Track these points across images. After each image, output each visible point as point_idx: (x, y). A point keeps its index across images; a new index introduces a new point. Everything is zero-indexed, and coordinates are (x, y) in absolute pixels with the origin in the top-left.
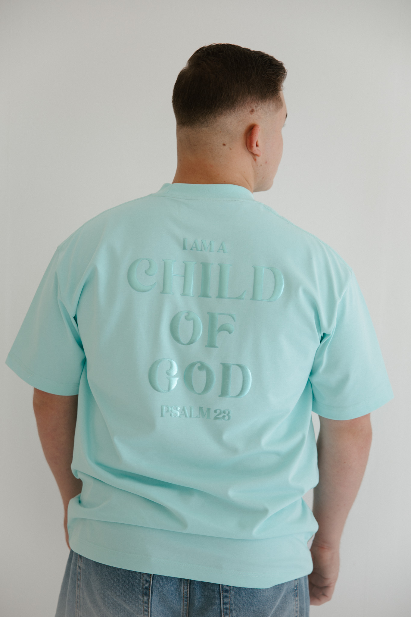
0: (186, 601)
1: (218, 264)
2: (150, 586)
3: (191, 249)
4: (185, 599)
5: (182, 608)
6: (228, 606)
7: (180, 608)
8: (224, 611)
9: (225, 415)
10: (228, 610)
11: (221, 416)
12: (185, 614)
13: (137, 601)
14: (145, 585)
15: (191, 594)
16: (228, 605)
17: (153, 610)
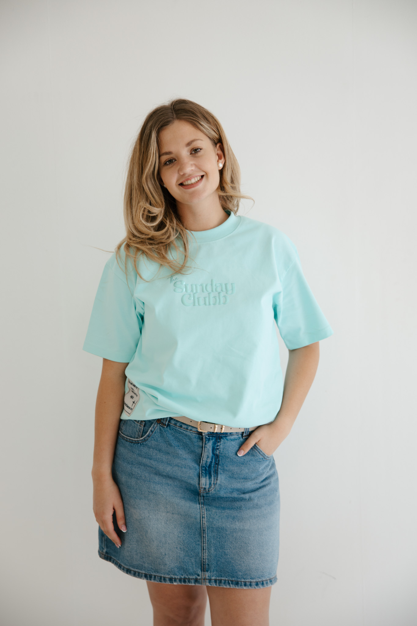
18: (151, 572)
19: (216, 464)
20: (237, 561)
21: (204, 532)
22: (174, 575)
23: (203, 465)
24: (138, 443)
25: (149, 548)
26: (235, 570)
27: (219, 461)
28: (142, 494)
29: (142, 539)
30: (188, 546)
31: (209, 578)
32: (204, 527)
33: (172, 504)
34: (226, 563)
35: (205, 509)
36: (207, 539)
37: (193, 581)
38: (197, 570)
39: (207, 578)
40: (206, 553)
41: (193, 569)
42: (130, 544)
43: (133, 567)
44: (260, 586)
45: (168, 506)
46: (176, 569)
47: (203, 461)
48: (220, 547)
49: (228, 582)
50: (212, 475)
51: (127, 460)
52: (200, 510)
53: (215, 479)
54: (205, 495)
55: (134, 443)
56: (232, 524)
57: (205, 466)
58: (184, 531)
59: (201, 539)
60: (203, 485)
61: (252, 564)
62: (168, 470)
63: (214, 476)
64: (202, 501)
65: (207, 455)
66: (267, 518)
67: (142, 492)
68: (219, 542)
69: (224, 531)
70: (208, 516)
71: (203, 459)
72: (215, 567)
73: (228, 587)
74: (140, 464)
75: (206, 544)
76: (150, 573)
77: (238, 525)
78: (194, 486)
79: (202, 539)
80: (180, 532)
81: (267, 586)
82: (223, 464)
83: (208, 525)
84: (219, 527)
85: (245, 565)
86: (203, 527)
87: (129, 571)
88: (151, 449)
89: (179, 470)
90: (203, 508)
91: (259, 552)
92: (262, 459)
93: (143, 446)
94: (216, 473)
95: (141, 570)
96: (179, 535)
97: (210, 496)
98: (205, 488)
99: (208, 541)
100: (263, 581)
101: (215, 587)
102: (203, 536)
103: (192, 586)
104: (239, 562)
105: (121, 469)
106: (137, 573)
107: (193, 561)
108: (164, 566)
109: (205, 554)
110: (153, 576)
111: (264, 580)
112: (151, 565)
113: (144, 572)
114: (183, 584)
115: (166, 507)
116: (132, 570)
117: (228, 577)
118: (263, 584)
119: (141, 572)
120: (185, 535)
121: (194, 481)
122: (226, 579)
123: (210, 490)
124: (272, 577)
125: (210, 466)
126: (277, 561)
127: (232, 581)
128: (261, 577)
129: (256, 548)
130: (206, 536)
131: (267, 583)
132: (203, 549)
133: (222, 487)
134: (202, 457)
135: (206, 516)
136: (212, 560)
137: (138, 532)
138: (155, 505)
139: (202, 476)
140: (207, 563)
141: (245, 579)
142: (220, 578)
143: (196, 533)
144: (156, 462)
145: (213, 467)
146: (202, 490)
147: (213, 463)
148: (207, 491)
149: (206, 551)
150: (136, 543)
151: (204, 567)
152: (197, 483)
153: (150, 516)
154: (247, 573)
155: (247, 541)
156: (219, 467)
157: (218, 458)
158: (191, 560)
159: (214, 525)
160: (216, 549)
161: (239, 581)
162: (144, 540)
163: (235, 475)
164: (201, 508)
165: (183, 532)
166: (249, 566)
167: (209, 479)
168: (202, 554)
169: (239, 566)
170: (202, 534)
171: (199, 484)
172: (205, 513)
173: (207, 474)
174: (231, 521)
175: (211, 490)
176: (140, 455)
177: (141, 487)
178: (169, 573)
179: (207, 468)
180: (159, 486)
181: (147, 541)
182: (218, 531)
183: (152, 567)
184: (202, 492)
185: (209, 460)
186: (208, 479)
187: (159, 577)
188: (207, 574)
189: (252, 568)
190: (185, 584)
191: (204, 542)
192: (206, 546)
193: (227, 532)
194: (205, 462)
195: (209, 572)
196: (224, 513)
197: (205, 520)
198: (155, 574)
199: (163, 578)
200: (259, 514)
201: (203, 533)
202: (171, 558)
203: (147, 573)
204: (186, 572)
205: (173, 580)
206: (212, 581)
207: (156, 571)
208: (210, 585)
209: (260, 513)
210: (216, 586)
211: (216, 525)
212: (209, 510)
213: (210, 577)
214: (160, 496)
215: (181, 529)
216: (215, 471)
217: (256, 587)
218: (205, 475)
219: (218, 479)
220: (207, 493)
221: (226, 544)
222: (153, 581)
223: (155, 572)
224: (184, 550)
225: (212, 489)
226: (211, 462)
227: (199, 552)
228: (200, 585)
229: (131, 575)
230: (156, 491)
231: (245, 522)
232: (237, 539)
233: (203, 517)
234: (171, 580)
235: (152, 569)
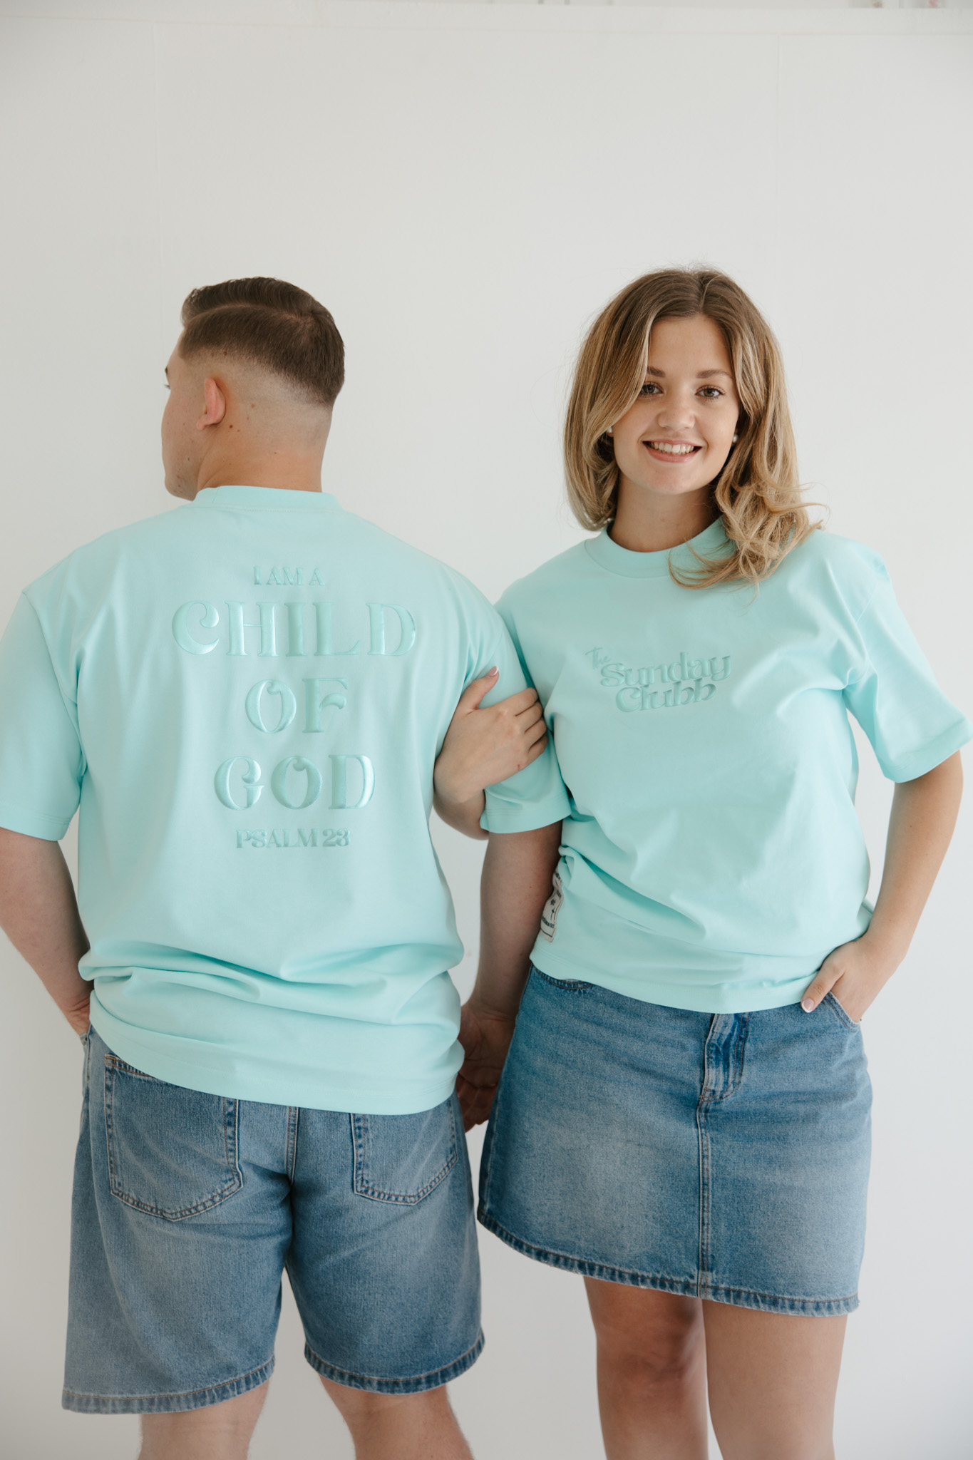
0: (293, 1131)
1: (314, 604)
2: (235, 1110)
3: (268, 584)
4: (292, 1127)
5: (286, 1142)
6: (361, 1124)
7: (284, 1143)
8: (355, 1133)
9: (341, 837)
10: (362, 1130)
11: (334, 840)
12: (291, 1152)
13: (215, 1137)
14: (227, 1109)
15: (301, 1118)
16: (362, 1121)
17: (241, 1149)
18: (592, 1258)
19: (741, 1039)
20: (776, 1255)
21: (706, 1187)
22: (640, 1269)
23: (712, 1041)
24: (575, 990)
25: (589, 1209)
26: (770, 1273)
27: (747, 1032)
28: (574, 1098)
29: (574, 1190)
30: (671, 1214)
31: (714, 1285)
32: (706, 1176)
33: (638, 1126)
34: (752, 1257)
35: (709, 1140)
36: (711, 1203)
37: (679, 1287)
38: (689, 1267)
39: (710, 1284)
40: (708, 1233)
41: (680, 1262)
42: (546, 1197)
43: (555, 1246)
44: (824, 1310)
45: (630, 1129)
46: (645, 1260)
47: (715, 1034)
48: (738, 1221)
49: (755, 1298)
50: (731, 1065)
51: (548, 1024)
52: (698, 1141)
53: (737, 1074)
54: (711, 1108)
55: (566, 990)
56: (766, 1173)
57: (717, 1044)
58: (663, 1182)
59: (699, 1201)
60: (711, 1083)
61: (808, 1263)
62: (635, 1050)
63: (734, 1067)
64: (703, 1120)
65: (724, 1022)
66: (842, 1166)
67: (575, 1094)
68: (738, 1211)
69: (750, 1188)
70: (714, 1154)
71: (714, 1029)
72: (727, 1264)
73: (754, 1308)
74: (574, 1036)
75: (710, 1214)
76: (591, 1260)
77: (778, 1177)
78: (690, 1085)
79: (701, 1202)
80: (653, 1184)
81: (839, 1312)
82: (756, 1039)
83: (714, 1173)
84: (739, 1179)
85: (794, 1263)
86: (703, 1178)
87: (543, 1254)
88: (601, 1005)
89: (660, 1050)
90: (704, 1136)
91: (823, 1239)
92: (841, 1027)
93: (584, 998)
94: (740, 1058)
95: (571, 1253)
96: (651, 1189)
97: (721, 1110)
98: (714, 1092)
99: (713, 1206)
100: (830, 1302)
101: (724, 1304)
102: (704, 1197)
103: (678, 1296)
104: (780, 1257)
105: (535, 1042)
106: (562, 1260)
107: (681, 1246)
108: (620, 1250)
109: (706, 1233)
110: (597, 1267)
111: (832, 1298)
112: (594, 1244)
113: (576, 1257)
114: (659, 1289)
115: (626, 1130)
116: (550, 1253)
117: (755, 1287)
118: (829, 1308)
119: (571, 1257)
120: (663, 1191)
121: (691, 1074)
122: (751, 1291)
123: (725, 1095)
124: (849, 1295)
125: (727, 1043)
126: (860, 1262)
127: (764, 1297)
128: (826, 1293)
129: (817, 1229)
130: (710, 1196)
131: (838, 1307)
132: (703, 1224)
133: (751, 1089)
134: (713, 1025)
135: (710, 1154)
136: (720, 1248)
137: (565, 1174)
138: (602, 1124)
139: (708, 1065)
140: (709, 1254)
141: (791, 1294)
142: (737, 1288)
143: (687, 1190)
144: (610, 1031)
145: (734, 1045)
146: (708, 1094)
147: (734, 1038)
148: (718, 1097)
149: (708, 1228)
150: (561, 1198)
151: (703, 1261)
152: (697, 1078)
153: (591, 1147)
154: (796, 1281)
155: (799, 1213)
156: (748, 1045)
157: (744, 1027)
158: (676, 1242)
159: (728, 1175)
160: (730, 1224)
161: (779, 1298)
162: (578, 1193)
163: (781, 1061)
164: (700, 1135)
165: (661, 1184)
166: (801, 1266)
167: (724, 1071)
168: (701, 1234)
169: (781, 1266)
170: (701, 1191)
171: (702, 1082)
172: (710, 1146)
173: (719, 1061)
174: (764, 1168)
175: (727, 1096)
176: (576, 1015)
177: (574, 1084)
178: (631, 1265)
179: (721, 1049)
180: (612, 1085)
181: (585, 1195)
182: (736, 1186)
183: (596, 1250)
184: (706, 1099)
185: (727, 1032)
186: (721, 1072)
187: (610, 1271)
188: (710, 1277)
189: (808, 1271)
190: (663, 1290)
191: (705, 1209)
192: (710, 1217)
193: (755, 1189)
194: (718, 1035)
195: (714, 1273)
196: (750, 1148)
197: (708, 1163)
198: (601, 1264)
199: (617, 1273)
200: (827, 1157)
201: (703, 1189)
202: (634, 1235)
203: (583, 1259)
204: (665, 1268)
205: (639, 1279)
206: (719, 1292)
207: (604, 1257)
208: (715, 1300)
209: (829, 1155)
210: (728, 1303)
211: (732, 1175)
212: (717, 1141)
213: (716, 1283)
214: (612, 1108)
215: (656, 1177)
216: (737, 1056)
217: (814, 1312)
218: (716, 1064)
219: (743, 1073)
220: (715, 1103)
221: (752, 1215)
222: (596, 1277)
223: (601, 1258)
224: (661, 1221)
225: (728, 1093)
226: (731, 1035)
227: (693, 1229)
228: (694, 1297)
229: (547, 1263)
230: (604, 1095)
231: (794, 1172)
232: (778, 1208)
233: (703, 1157)
234: (634, 1278)
235: (596, 1252)
